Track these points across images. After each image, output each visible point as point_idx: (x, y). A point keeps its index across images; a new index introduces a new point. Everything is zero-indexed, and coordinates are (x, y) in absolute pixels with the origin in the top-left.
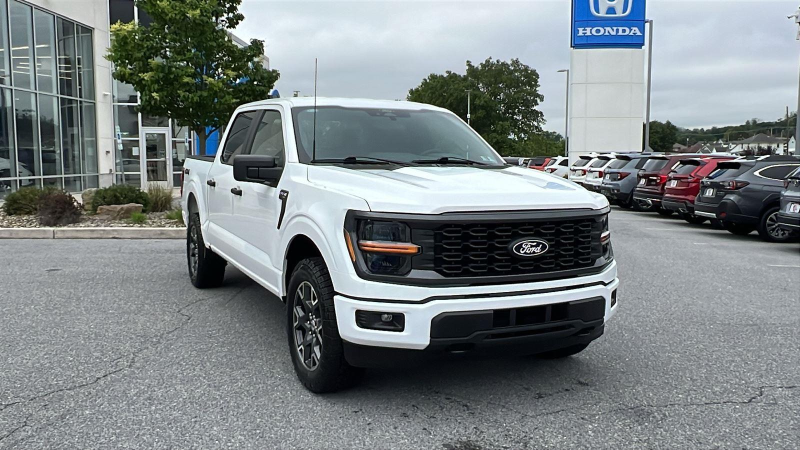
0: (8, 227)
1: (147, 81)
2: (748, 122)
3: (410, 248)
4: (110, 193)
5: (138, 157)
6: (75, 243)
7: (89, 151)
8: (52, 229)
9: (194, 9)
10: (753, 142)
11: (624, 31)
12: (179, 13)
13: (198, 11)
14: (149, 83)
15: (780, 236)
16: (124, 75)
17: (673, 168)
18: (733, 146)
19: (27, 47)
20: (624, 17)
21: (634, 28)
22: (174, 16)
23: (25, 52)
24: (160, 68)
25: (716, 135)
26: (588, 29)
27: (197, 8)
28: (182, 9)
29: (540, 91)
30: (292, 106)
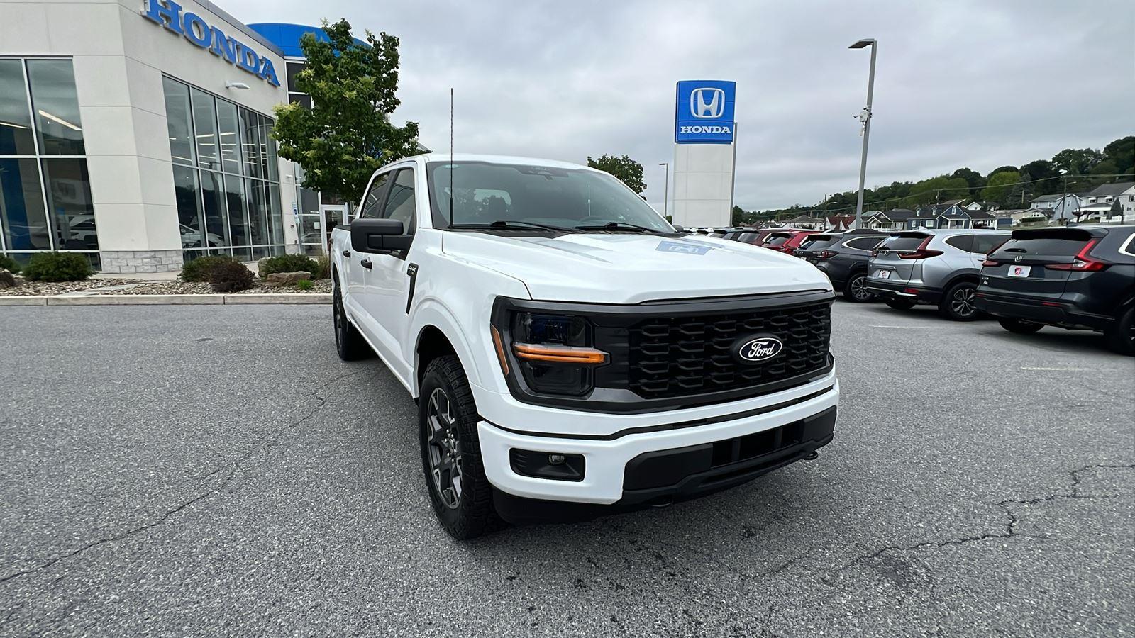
0: (182, 293)
1: (310, 158)
2: (792, 207)
3: (592, 354)
4: (281, 262)
5: (319, 230)
6: (242, 308)
7: (275, 226)
8: (223, 295)
9: (350, 90)
10: (798, 221)
11: (717, 130)
12: (336, 94)
13: (355, 92)
14: (312, 160)
15: (862, 298)
16: (289, 152)
17: (764, 240)
18: (783, 224)
19: (213, 135)
20: (720, 118)
21: (725, 128)
22: (331, 96)
23: (211, 140)
24: (320, 147)
25: (769, 216)
26: (689, 128)
27: (353, 90)
28: (339, 90)
29: (644, 180)
30: (427, 161)
